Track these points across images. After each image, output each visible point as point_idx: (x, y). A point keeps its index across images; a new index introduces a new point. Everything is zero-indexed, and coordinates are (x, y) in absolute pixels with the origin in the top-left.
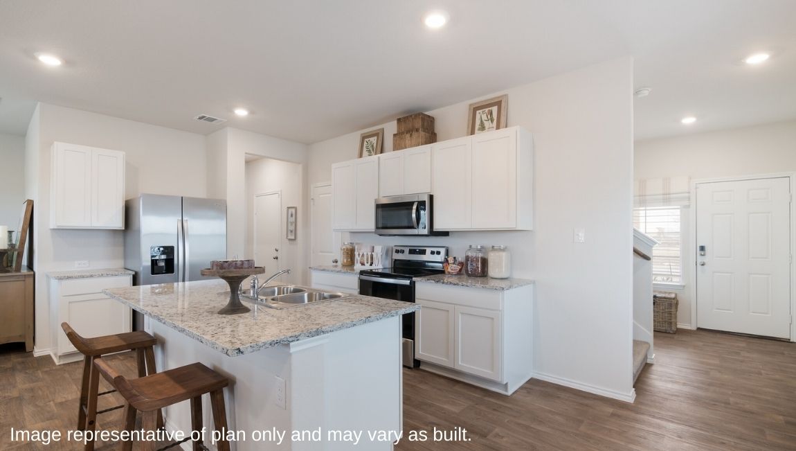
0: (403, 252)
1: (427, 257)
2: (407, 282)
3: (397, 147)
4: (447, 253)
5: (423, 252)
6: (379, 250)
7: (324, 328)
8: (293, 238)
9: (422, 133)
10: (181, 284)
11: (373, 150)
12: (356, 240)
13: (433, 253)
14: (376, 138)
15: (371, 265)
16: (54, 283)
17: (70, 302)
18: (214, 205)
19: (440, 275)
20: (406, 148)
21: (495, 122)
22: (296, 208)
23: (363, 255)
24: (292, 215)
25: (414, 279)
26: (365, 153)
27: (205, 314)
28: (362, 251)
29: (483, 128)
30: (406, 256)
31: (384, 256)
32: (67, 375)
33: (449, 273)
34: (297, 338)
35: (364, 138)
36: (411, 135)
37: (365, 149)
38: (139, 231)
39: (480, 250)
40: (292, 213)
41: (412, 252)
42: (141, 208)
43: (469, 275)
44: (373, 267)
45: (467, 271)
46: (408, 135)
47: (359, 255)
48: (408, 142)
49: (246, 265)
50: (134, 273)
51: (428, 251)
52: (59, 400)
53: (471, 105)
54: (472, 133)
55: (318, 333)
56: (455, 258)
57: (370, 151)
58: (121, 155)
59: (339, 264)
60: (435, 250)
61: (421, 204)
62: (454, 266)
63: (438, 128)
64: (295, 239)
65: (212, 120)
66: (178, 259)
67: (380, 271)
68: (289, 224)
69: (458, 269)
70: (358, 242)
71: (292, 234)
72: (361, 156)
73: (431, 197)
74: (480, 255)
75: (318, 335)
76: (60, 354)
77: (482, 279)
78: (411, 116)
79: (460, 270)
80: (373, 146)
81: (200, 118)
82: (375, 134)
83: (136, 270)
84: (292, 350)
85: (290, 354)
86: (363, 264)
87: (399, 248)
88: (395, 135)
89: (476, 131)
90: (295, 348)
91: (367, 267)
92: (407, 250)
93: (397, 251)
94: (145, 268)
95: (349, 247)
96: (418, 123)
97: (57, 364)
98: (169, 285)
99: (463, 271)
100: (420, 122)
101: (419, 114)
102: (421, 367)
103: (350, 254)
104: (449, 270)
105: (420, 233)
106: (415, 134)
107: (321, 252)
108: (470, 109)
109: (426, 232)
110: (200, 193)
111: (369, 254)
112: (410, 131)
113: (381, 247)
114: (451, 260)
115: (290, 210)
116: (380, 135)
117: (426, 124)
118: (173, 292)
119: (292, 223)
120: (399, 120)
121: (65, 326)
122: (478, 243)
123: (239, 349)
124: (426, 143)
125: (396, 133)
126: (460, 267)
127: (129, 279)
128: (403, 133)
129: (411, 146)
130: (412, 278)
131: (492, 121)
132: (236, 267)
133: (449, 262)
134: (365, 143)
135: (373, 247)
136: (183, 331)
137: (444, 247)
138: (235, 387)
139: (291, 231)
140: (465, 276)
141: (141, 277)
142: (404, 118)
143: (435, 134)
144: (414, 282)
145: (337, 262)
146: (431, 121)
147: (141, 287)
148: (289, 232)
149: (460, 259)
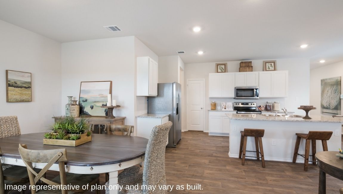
1: (249, 105)
5: (248, 104)
12: (216, 100)
21: (273, 67)
35: (217, 65)
36: (249, 68)
37: (219, 69)
41: (243, 104)
46: (248, 68)
51: (250, 104)
53: (264, 61)
57: (221, 70)
60: (252, 103)
72: (217, 71)
80: (223, 68)
86: (225, 109)
87: (237, 103)
95: (214, 103)
105: (256, 98)
108: (264, 63)
109: (258, 98)
116: (226, 65)
129: (249, 71)
131: (272, 67)
134: (219, 67)
137: (255, 102)
142: (243, 62)
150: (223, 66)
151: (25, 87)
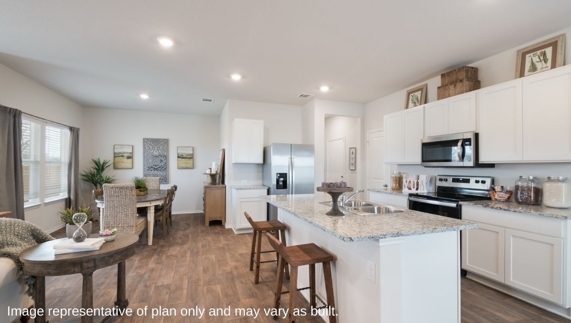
0: (446, 180)
1: (471, 185)
2: (454, 205)
3: (441, 96)
4: (493, 182)
5: (468, 181)
6: (423, 179)
7: (402, 232)
8: (354, 169)
9: (466, 83)
10: (290, 195)
11: (418, 101)
12: (403, 170)
13: (477, 182)
14: (420, 92)
15: (417, 189)
16: (234, 191)
17: (241, 202)
18: (306, 148)
19: (486, 201)
20: (449, 96)
21: (550, 62)
22: (355, 148)
23: (410, 182)
24: (353, 153)
25: (460, 203)
26: (411, 104)
27: (319, 214)
28: (409, 179)
29: (534, 68)
30: (449, 184)
31: (428, 183)
32: (240, 240)
33: (496, 200)
34: (385, 236)
35: (409, 94)
36: (455, 86)
37: (410, 102)
38: (270, 164)
39: (533, 181)
40: (353, 152)
41: (455, 180)
42: (271, 152)
43: (519, 203)
44: (420, 192)
45: (517, 199)
46: (452, 87)
47: (406, 181)
48: (451, 92)
49: (343, 186)
50: (268, 188)
51: (473, 180)
52: (240, 252)
53: (518, 51)
54: (522, 74)
55: (398, 235)
56: (502, 187)
57: (415, 102)
58: (262, 122)
59: (389, 187)
60: (480, 179)
61: (466, 142)
62: (502, 193)
63: (482, 76)
64: (355, 170)
65: (306, 96)
66: (289, 181)
67: (425, 194)
68: (351, 160)
69: (506, 197)
70: (404, 172)
71: (353, 165)
72: (407, 107)
73: (477, 135)
74: (533, 185)
75: (398, 236)
76: (237, 228)
77: (535, 207)
78: (455, 70)
79: (509, 198)
80: (417, 99)
81: (301, 96)
82: (421, 89)
83: (270, 186)
84: (381, 244)
85: (379, 247)
86: (410, 189)
87: (443, 178)
88: (439, 88)
89: (526, 73)
90: (382, 243)
91: (414, 191)
92: (450, 179)
93: (441, 180)
94: (273, 185)
95: (398, 176)
96: (462, 75)
97: (236, 233)
98: (285, 196)
99: (513, 199)
100: (464, 74)
101: (463, 67)
102: (467, 276)
103: (399, 181)
104: (496, 197)
105: (465, 165)
106: (459, 85)
107: (374, 179)
108: (518, 55)
109: (471, 164)
110: (298, 141)
111: (416, 181)
112: (454, 83)
113: (426, 176)
114: (498, 188)
115: (352, 150)
116: (424, 90)
117: (469, 74)
118: (286, 200)
119: (353, 158)
120: (443, 76)
121: (246, 214)
122: (530, 174)
123: (351, 238)
124: (470, 90)
125: (440, 85)
126: (508, 195)
127: (266, 191)
128: (446, 85)
129: (455, 94)
130: (458, 202)
131: (546, 62)
132: (337, 187)
133: (496, 190)
134: (411, 97)
135: (419, 176)
136: (311, 223)
137: (489, 177)
138: (336, 262)
139: (352, 164)
140: (515, 204)
141: (272, 191)
142: (448, 73)
143: (479, 82)
144: (461, 205)
145: (387, 186)
146: (475, 71)
147: (272, 196)
148: (351, 165)
149: (508, 189)
150: (418, 94)
151: (189, 158)
